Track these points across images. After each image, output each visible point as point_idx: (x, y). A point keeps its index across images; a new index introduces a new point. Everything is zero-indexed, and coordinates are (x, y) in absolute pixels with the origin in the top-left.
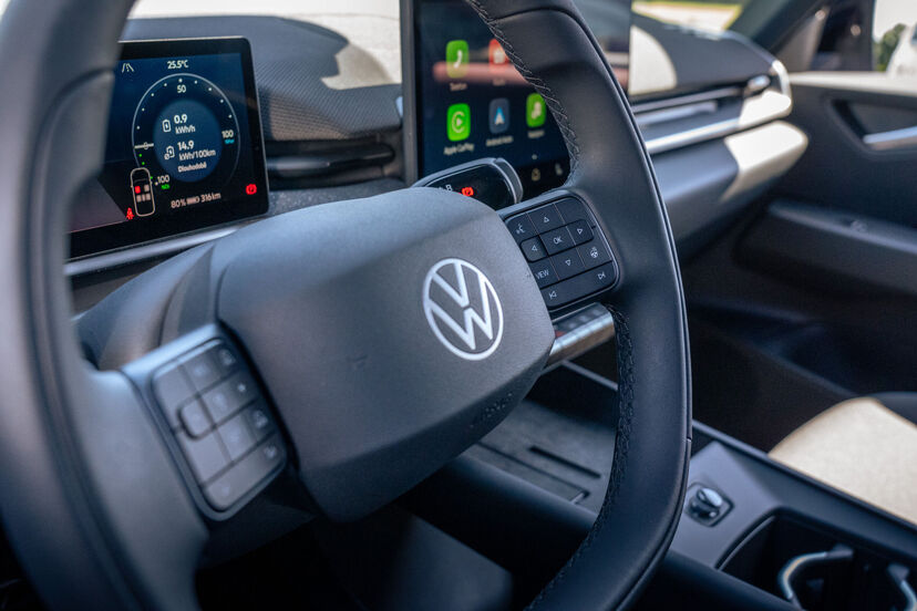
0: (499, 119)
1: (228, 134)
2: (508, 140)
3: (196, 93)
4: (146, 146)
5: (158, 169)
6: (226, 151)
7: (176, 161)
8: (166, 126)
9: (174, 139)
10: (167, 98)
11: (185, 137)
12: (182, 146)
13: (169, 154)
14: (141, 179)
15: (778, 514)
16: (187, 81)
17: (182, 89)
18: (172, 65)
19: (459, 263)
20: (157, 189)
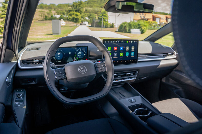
0: (116, 55)
1: (85, 54)
2: (117, 57)
3: (82, 51)
4: (76, 55)
5: (77, 57)
6: (84, 56)
7: (79, 56)
8: (78, 53)
9: (79, 54)
10: (79, 51)
11: (80, 54)
12: (80, 55)
13: (78, 56)
14: (75, 58)
15: (141, 104)
16: (81, 50)
17: (80, 50)
18: (80, 48)
19: (83, 66)
20: (77, 59)
